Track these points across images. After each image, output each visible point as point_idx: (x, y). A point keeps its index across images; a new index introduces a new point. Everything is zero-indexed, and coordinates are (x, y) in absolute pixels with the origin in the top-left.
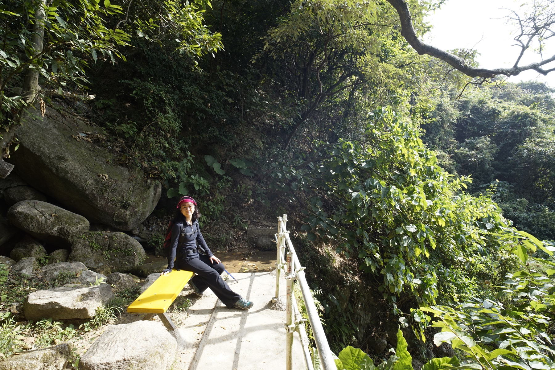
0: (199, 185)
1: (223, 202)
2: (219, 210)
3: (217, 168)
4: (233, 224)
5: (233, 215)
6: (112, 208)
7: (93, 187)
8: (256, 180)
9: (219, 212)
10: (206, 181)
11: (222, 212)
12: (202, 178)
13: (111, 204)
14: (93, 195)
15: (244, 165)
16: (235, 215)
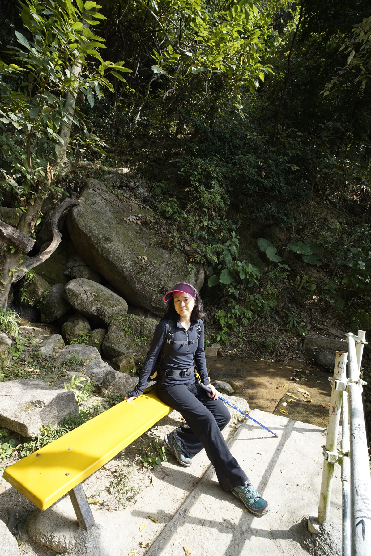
0: (246, 273)
1: (276, 297)
2: (270, 307)
3: (271, 253)
4: (286, 327)
5: (287, 315)
6: (149, 292)
7: (131, 268)
8: (326, 271)
9: (269, 308)
10: (255, 270)
11: (273, 309)
12: (250, 265)
13: (148, 288)
14: (131, 277)
15: (309, 250)
16: (290, 314)
